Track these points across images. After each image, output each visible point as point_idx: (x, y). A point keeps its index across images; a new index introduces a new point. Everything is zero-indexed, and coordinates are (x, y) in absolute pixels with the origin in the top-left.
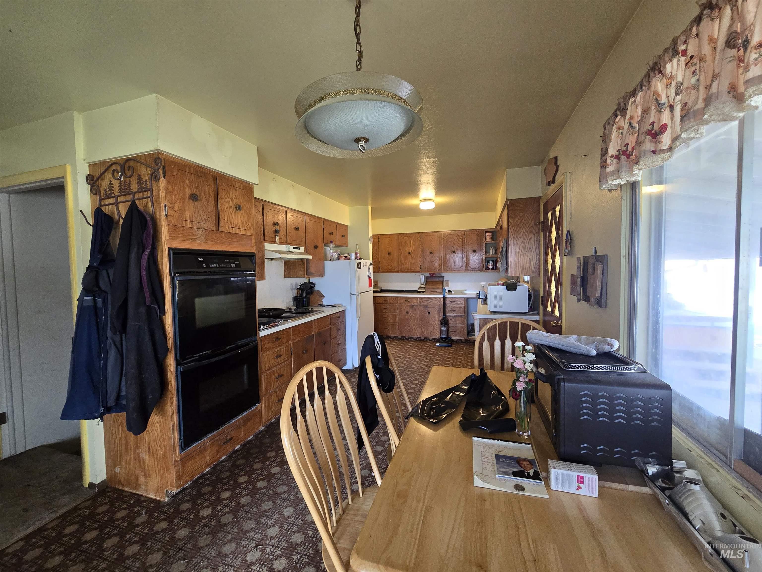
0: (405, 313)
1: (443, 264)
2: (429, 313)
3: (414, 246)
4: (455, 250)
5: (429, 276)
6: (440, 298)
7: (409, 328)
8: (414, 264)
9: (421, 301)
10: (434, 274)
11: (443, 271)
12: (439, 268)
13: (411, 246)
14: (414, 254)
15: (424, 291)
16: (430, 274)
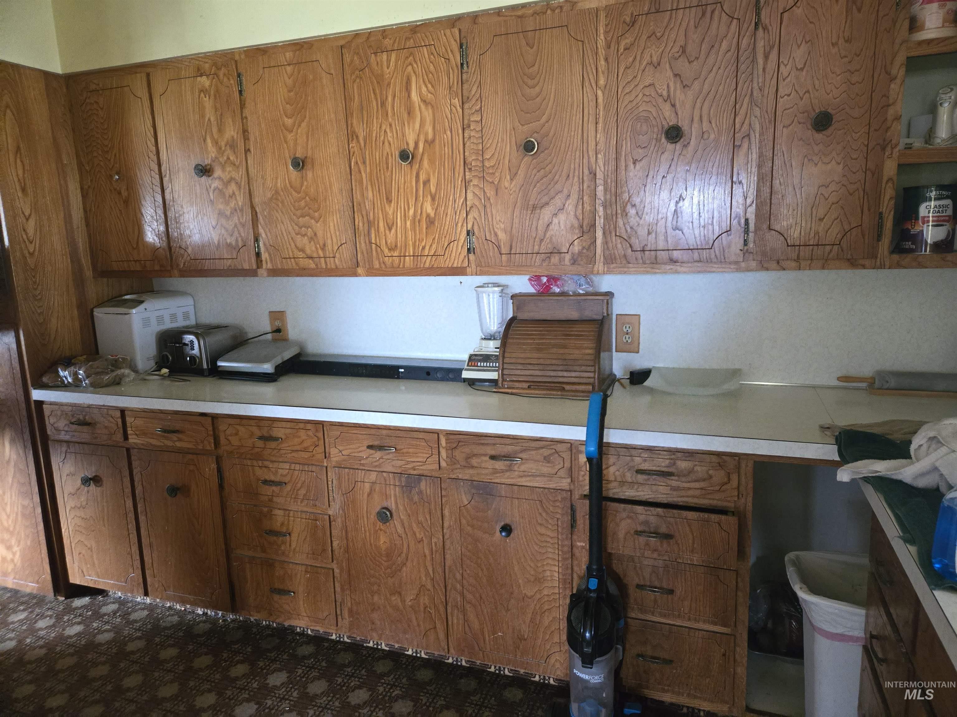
0: (373, 517)
1: (600, 222)
2: (507, 529)
3: (428, 114)
4: (684, 125)
5: (530, 289)
6: (571, 445)
7: (395, 599)
8: (431, 222)
9: (459, 455)
10: (553, 280)
11: (600, 266)
12: (576, 248)
13: (410, 112)
14: (432, 162)
15: (493, 375)
16: (535, 279)
